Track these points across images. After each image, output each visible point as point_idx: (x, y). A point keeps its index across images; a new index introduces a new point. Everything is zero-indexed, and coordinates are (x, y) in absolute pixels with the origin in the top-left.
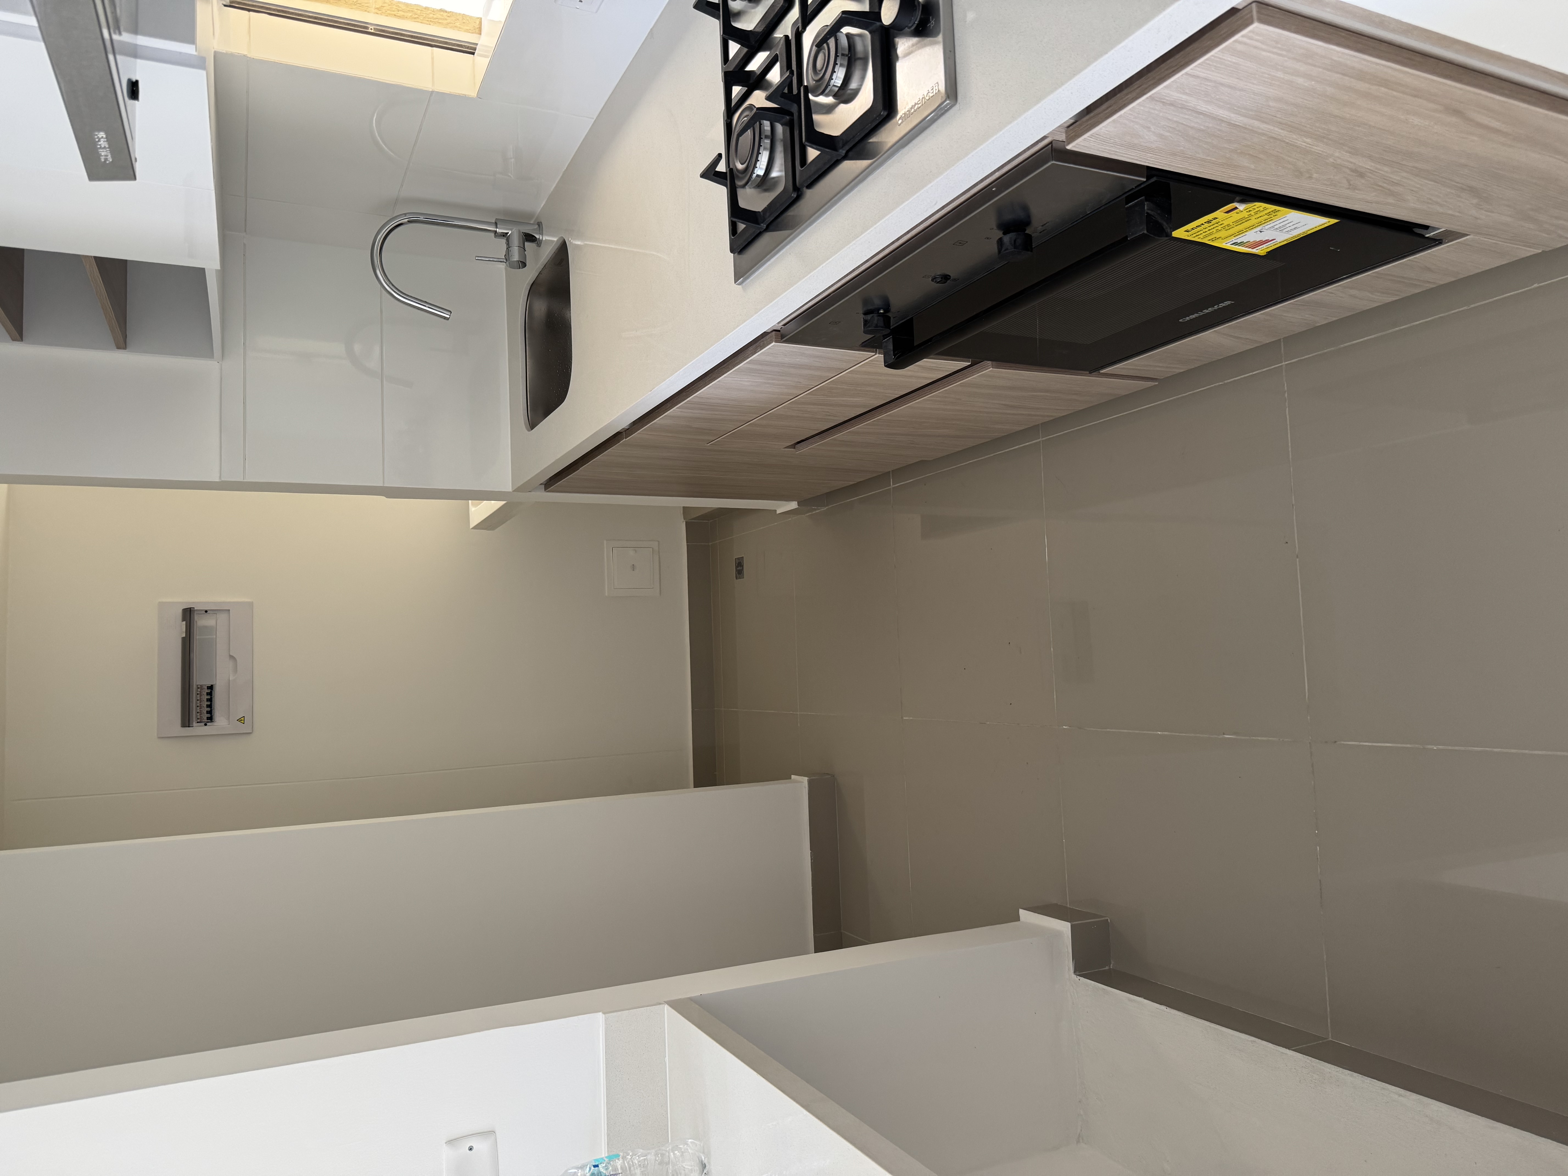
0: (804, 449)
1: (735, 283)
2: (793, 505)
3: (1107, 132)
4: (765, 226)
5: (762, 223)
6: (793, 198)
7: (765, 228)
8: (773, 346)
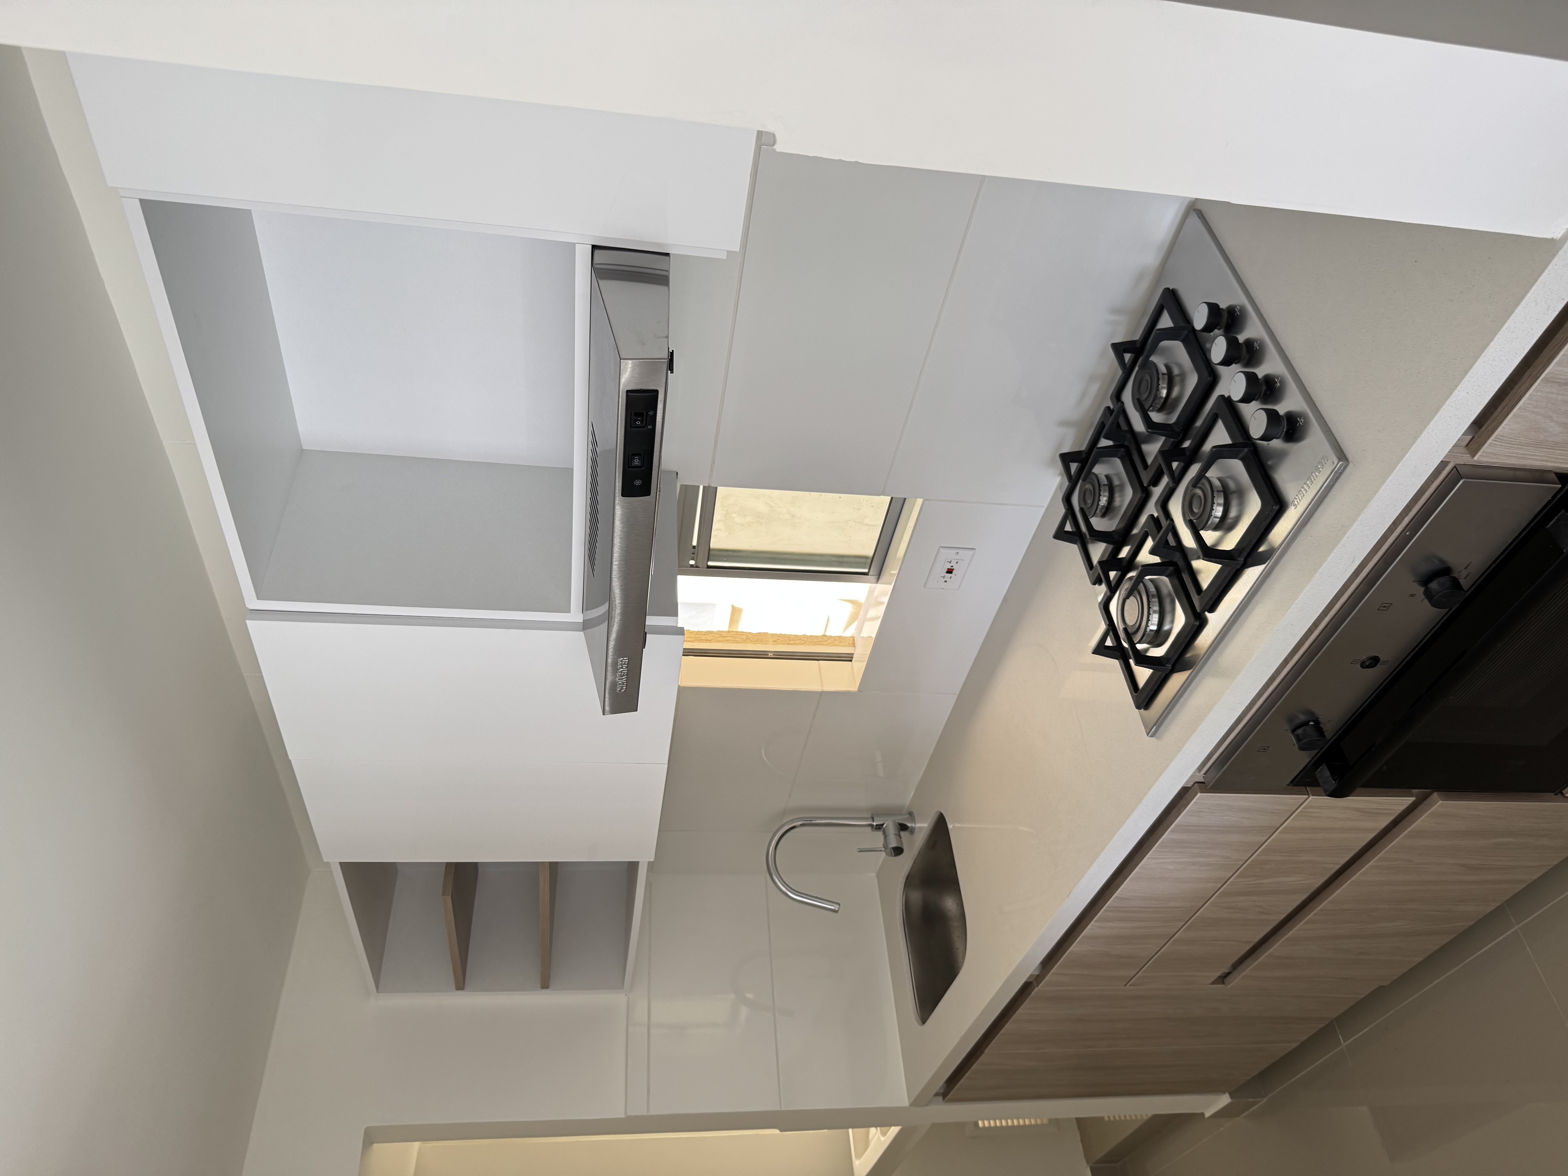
0: (1236, 981)
1: (1148, 736)
2: (1225, 1100)
3: (1510, 431)
4: (1171, 666)
5: (1167, 664)
6: (1196, 626)
7: (1170, 668)
8: (1200, 798)
